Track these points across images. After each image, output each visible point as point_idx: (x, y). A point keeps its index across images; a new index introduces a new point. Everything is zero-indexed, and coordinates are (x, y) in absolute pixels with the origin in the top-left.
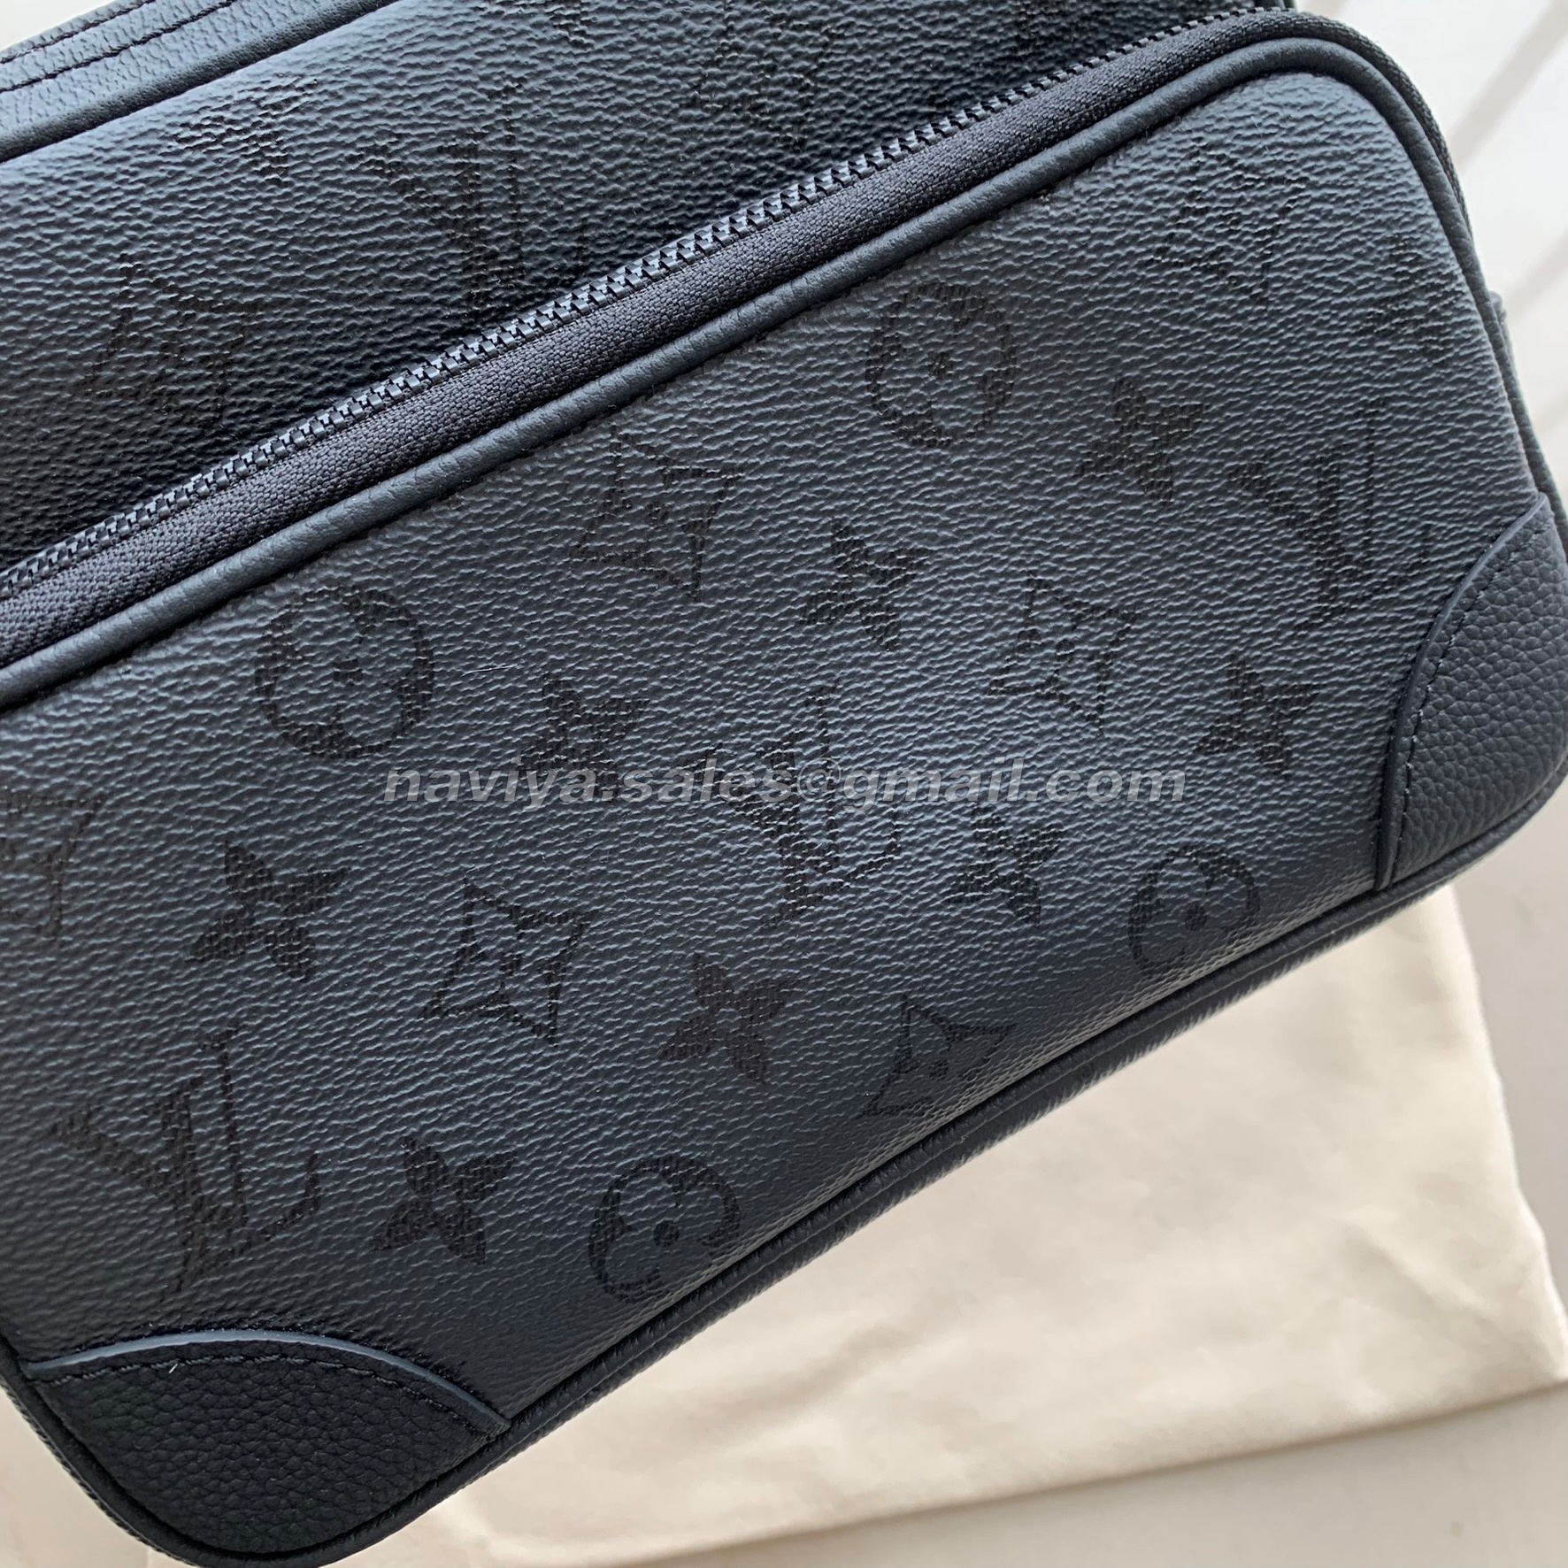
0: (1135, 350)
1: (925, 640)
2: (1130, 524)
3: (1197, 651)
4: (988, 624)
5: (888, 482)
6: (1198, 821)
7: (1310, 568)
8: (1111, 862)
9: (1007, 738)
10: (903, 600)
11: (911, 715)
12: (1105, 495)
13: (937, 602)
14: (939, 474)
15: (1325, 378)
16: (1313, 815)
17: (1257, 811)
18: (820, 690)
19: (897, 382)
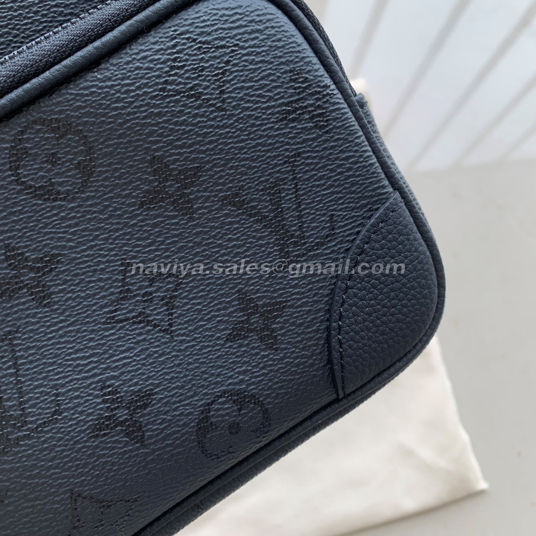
0: (158, 142)
1: (66, 300)
2: (174, 230)
3: (220, 290)
4: (102, 288)
5: (33, 222)
6: (230, 377)
7: (273, 242)
8: (183, 406)
9: (118, 346)
10: (51, 281)
11: (63, 340)
12: (157, 216)
13: (71, 280)
14: (62, 214)
15: (264, 146)
16: (293, 367)
17: (262, 368)
18: (10, 332)
19: (30, 170)
